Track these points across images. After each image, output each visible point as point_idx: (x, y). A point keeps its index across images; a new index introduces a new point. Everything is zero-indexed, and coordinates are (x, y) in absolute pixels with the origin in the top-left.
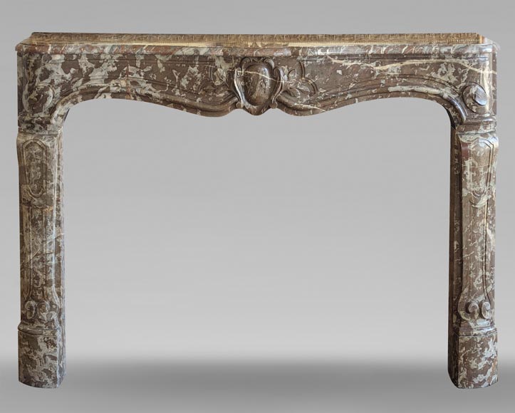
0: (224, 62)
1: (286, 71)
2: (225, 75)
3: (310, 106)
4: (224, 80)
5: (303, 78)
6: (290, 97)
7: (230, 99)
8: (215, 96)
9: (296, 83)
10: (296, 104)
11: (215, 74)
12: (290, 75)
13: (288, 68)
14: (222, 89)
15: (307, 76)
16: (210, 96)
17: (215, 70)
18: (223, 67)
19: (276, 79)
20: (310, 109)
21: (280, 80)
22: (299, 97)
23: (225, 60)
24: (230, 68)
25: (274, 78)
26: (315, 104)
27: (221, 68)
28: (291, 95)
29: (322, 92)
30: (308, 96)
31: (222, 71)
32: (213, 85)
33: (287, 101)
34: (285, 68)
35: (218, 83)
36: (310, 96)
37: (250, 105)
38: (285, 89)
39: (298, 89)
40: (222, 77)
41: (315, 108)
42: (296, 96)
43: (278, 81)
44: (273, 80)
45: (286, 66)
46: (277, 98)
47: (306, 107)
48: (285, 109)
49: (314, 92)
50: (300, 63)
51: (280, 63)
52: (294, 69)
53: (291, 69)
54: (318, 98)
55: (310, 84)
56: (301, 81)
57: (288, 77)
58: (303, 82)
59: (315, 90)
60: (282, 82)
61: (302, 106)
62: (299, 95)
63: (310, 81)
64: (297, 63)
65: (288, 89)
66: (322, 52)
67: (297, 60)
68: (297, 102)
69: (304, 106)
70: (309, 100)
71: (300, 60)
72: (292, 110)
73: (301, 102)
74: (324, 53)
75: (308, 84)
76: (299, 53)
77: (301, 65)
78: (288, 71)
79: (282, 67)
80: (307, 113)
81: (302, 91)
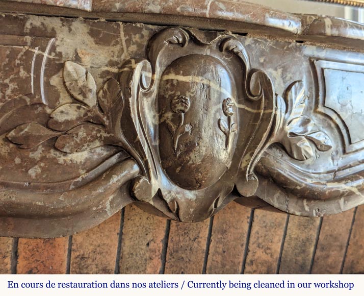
0: (90, 40)
1: (279, 83)
2: (93, 85)
3: (343, 186)
4: (91, 101)
5: (320, 108)
7: (113, 169)
8: (54, 161)
9: (305, 122)
11: (55, 80)
12: (292, 96)
13: (283, 77)
14: (82, 133)
16: (34, 163)
17: (57, 66)
18: (86, 60)
19: (256, 104)
20: (341, 196)
23: (92, 33)
24: (112, 64)
25: (248, 101)
27: (77, 59)
30: (330, 160)
31: (83, 70)
32: (48, 122)
34: (277, 75)
35: (66, 112)
37: (175, 188)
40: (84, 91)
42: (305, 158)
43: (262, 112)
44: (246, 108)
45: (280, 71)
46: (259, 162)
47: (334, 189)
48: (278, 198)
49: (342, 149)
50: (312, 64)
51: (265, 60)
52: (298, 81)
53: (291, 78)
54: (350, 166)
55: (333, 125)
56: (314, 117)
57: (285, 100)
58: (319, 121)
59: (346, 141)
60: (275, 115)
61: (326, 185)
62: (310, 156)
63: (334, 117)
64: (306, 64)
65: (286, 136)
67: (305, 55)
68: (307, 177)
69: (329, 185)
70: (335, 171)
71: (310, 56)
72: (296, 200)
73: (316, 176)
75: (330, 126)
76: (324, 26)
77: (315, 71)
78: (282, 85)
79: (270, 70)
80: (333, 205)
81: (316, 145)
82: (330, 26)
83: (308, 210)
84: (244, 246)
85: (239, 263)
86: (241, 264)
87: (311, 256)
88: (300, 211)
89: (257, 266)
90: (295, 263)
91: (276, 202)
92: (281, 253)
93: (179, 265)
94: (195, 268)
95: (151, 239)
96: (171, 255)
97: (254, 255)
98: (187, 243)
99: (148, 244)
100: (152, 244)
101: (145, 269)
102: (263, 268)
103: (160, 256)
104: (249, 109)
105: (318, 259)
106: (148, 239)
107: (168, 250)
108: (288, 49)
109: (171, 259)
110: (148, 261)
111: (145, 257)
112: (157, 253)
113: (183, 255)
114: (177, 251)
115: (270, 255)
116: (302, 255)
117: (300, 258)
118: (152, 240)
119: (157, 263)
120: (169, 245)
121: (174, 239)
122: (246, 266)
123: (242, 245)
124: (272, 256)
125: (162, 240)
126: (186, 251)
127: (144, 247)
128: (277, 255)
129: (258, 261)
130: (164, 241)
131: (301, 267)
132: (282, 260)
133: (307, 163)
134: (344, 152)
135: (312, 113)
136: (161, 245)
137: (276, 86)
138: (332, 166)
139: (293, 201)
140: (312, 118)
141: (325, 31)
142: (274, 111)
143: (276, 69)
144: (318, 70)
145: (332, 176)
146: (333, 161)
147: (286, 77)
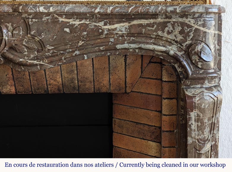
1: (10, 28)
3: (35, 62)
5: (29, 35)
6: (16, 53)
9: (22, 40)
10: (21, 60)
13: (12, 26)
15: (32, 33)
20: (37, 65)
21: (2, 36)
22: (26, 53)
26: (42, 59)
28: (16, 51)
29: (50, 48)
30: (36, 52)
33: (12, 56)
36: (38, 52)
38: (10, 46)
39: (24, 45)
41: (41, 63)
42: (23, 52)
43: (1, 38)
45: (10, 24)
46: (2, 54)
48: (12, 65)
49: (41, 49)
50: (25, 20)
51: (4, 21)
52: (18, 27)
53: (16, 26)
54: (45, 55)
55: (37, 41)
56: (27, 38)
57: (12, 33)
58: (30, 40)
59: (43, 46)
60: (5, 39)
61: (28, 61)
62: (25, 51)
63: (36, 38)
64: (22, 21)
65: (12, 45)
66: (45, 9)
67: (22, 18)
68: (23, 58)
69: (29, 61)
70: (37, 56)
71: (24, 18)
72: (18, 66)
73: (27, 58)
74: (47, 10)
75: (35, 41)
76: (19, 9)
77: (26, 23)
78: (12, 28)
79: (6, 24)
80: (34, 68)
81: (28, 48)
84: (45, 79)
85: (45, 84)
86: (46, 85)
87: (77, 84)
88: (20, 69)
93: (20, 83)
94: (27, 84)
96: (16, 79)
97: (50, 82)
98: (21, 76)
99: (6, 75)
100: (8, 76)
101: (8, 83)
105: (80, 86)
107: (14, 78)
108: (14, 16)
109: (16, 81)
110: (8, 81)
111: (6, 79)
112: (11, 79)
115: (57, 83)
117: (72, 85)
119: (12, 82)
120: (14, 76)
123: (44, 78)
126: (21, 79)
128: (61, 83)
129: (52, 84)
133: (25, 54)
134: (42, 50)
135: (26, 37)
136: (11, 76)
137: (9, 29)
138: (37, 55)
139: (17, 66)
140: (26, 39)
141: (19, 11)
142: (4, 38)
143: (9, 23)
144: (27, 22)
145: (35, 58)
146: (37, 53)
147: (13, 26)
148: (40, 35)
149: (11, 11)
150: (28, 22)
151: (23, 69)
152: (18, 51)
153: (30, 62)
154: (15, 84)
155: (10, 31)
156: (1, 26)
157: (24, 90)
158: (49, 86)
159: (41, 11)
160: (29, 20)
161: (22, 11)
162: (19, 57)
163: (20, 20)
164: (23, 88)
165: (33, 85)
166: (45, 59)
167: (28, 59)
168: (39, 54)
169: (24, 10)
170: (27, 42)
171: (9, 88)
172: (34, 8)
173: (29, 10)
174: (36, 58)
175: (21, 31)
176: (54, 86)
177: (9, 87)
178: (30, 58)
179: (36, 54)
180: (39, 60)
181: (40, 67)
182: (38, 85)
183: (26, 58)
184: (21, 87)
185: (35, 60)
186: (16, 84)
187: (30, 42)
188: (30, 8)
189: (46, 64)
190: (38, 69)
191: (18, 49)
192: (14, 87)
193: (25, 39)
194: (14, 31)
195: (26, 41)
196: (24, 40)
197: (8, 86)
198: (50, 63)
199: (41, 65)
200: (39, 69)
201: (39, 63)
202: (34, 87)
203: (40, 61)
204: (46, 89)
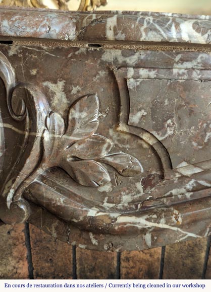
1: (60, 98)
3: (142, 222)
5: (122, 127)
6: (72, 189)
9: (97, 143)
10: (92, 213)
12: (75, 114)
13: (67, 91)
15: (135, 119)
20: (144, 231)
22: (107, 188)
25: (14, 121)
26: (163, 211)
28: (75, 181)
29: (188, 173)
30: (139, 186)
34: (57, 88)
38: (57, 162)
39: (104, 162)
41: (162, 225)
42: (97, 185)
43: (27, 134)
44: (13, 128)
45: (61, 84)
46: (26, 189)
47: (128, 225)
48: (57, 228)
49: (159, 173)
50: (111, 74)
51: (38, 72)
52: (89, 95)
53: (78, 92)
54: (171, 195)
55: (145, 146)
56: (115, 136)
57: (66, 119)
58: (122, 141)
59: (165, 166)
60: (42, 138)
61: (116, 219)
62: (105, 182)
63: (145, 137)
64: (103, 73)
65: (64, 160)
66: (198, 30)
67: (102, 63)
68: (98, 206)
69: (122, 220)
70: (143, 201)
71: (110, 64)
72: (79, 232)
73: (111, 205)
74: (206, 36)
75: (141, 146)
76: (105, 29)
77: (116, 83)
78: (65, 101)
79: (45, 84)
80: (134, 240)
81: (115, 170)
82: (112, 28)
83: (97, 244)
85: (113, 258)
86: (116, 259)
87: (203, 261)
88: (85, 244)
89: (135, 263)
90: (183, 265)
91: (54, 231)
92: (163, 254)
93: (45, 253)
94: (63, 257)
95: (11, 228)
96: (35, 244)
97: (129, 253)
99: (9, 233)
100: (13, 234)
101: (12, 253)
102: (143, 266)
103: (24, 243)
104: (16, 130)
106: (8, 228)
107: (31, 239)
108: (74, 56)
109: (35, 247)
110: (12, 247)
111: (8, 243)
112: (20, 241)
113: (48, 245)
114: (41, 242)
115: (148, 255)
116: (191, 259)
117: (188, 262)
118: (13, 230)
119: (22, 249)
120: (31, 234)
121: (35, 231)
122: (122, 262)
124: (151, 256)
125: (23, 231)
126: (51, 242)
127: (5, 234)
128: (158, 256)
129: (135, 259)
130: (25, 231)
131: (191, 269)
132: (165, 261)
133: (102, 189)
134: (162, 177)
135: (111, 132)
136: (23, 234)
137: (55, 102)
138: (142, 193)
139: (76, 232)
140: (111, 138)
141: (105, 35)
142: (39, 135)
143: (55, 82)
144: (119, 80)
145: (136, 206)
146: (145, 188)
147: (70, 91)
148: (160, 128)
149: (72, 34)
150: (125, 80)
151: (94, 242)
152: (81, 182)
153: (125, 224)
154: (31, 254)
155: (57, 111)
156: (32, 92)
157: (53, 270)
158: (123, 264)
159: (185, 38)
160: (126, 74)
161: (116, 34)
162: (82, 200)
163: (94, 72)
164: (52, 266)
165: (80, 259)
166: (176, 212)
167: (113, 210)
168: (149, 190)
169: (124, 31)
170: (114, 150)
171: (13, 264)
172: (161, 26)
173: (144, 34)
174: (139, 206)
175: (97, 110)
176: (138, 264)
177: (13, 262)
178: (120, 206)
179: (139, 192)
180: (155, 216)
181: (152, 238)
182: (95, 259)
183: (106, 205)
184: (48, 262)
185: (138, 215)
186: (34, 257)
187: (124, 150)
188: (145, 25)
189: (175, 229)
190: (145, 244)
191: (82, 173)
192: (26, 263)
193: (108, 140)
194: (72, 111)
195: (109, 146)
196: (104, 142)
197: (10, 259)
198: (188, 224)
199: (157, 231)
200: (149, 243)
201: (156, 225)
202: (80, 264)
203: (159, 217)
204: (113, 271)
